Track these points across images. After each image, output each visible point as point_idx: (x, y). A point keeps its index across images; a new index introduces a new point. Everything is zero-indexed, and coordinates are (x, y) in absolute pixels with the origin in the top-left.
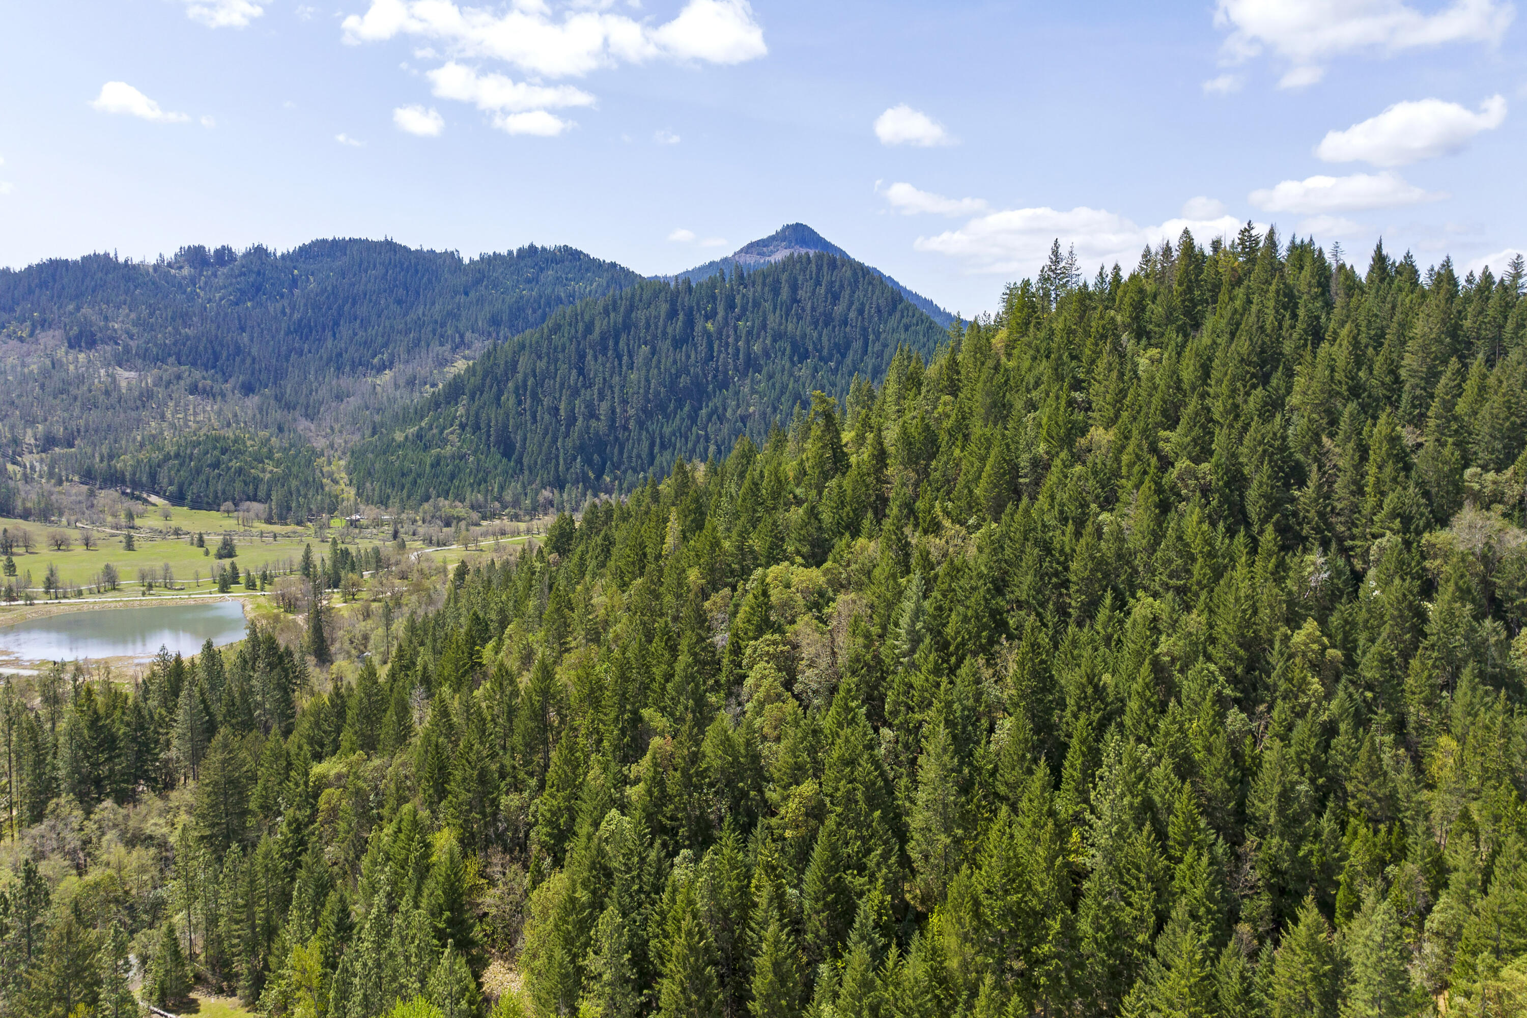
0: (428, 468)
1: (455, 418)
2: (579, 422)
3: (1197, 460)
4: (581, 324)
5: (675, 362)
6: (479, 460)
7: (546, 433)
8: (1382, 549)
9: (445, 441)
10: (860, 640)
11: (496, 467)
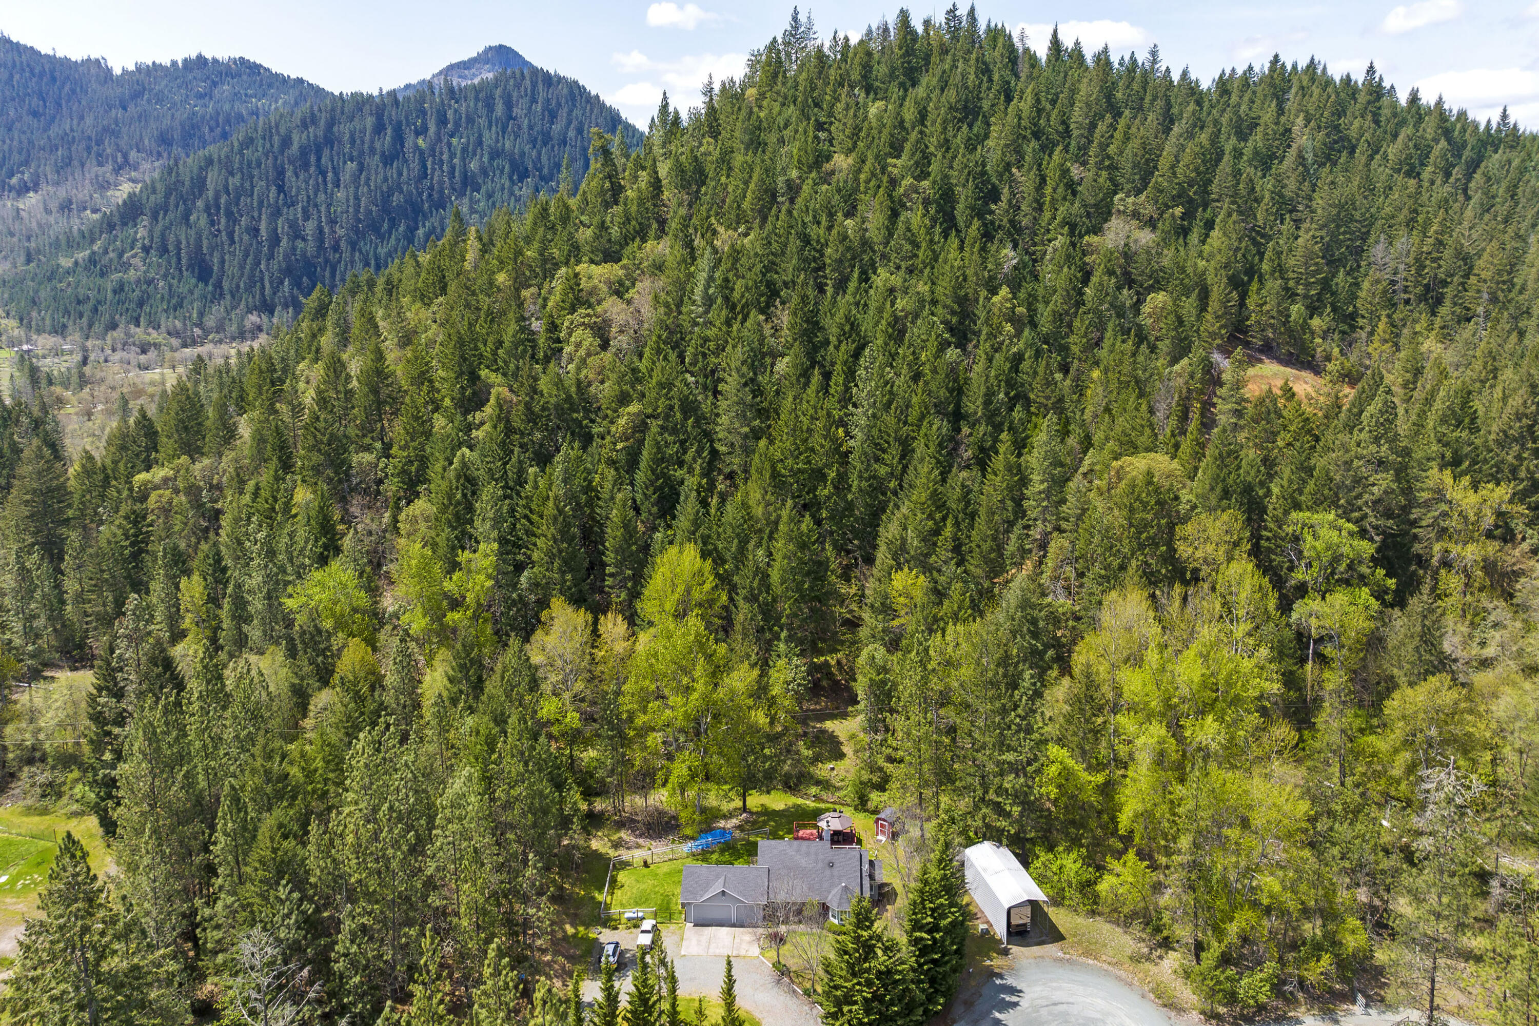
0: (110, 295)
1: (135, 240)
2: (284, 243)
3: (918, 178)
4: (276, 138)
5: (386, 179)
6: (170, 286)
7: (247, 255)
8: (1055, 250)
9: (127, 266)
10: (662, 310)
11: (191, 292)
